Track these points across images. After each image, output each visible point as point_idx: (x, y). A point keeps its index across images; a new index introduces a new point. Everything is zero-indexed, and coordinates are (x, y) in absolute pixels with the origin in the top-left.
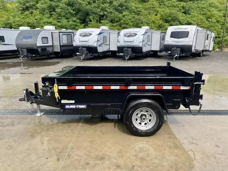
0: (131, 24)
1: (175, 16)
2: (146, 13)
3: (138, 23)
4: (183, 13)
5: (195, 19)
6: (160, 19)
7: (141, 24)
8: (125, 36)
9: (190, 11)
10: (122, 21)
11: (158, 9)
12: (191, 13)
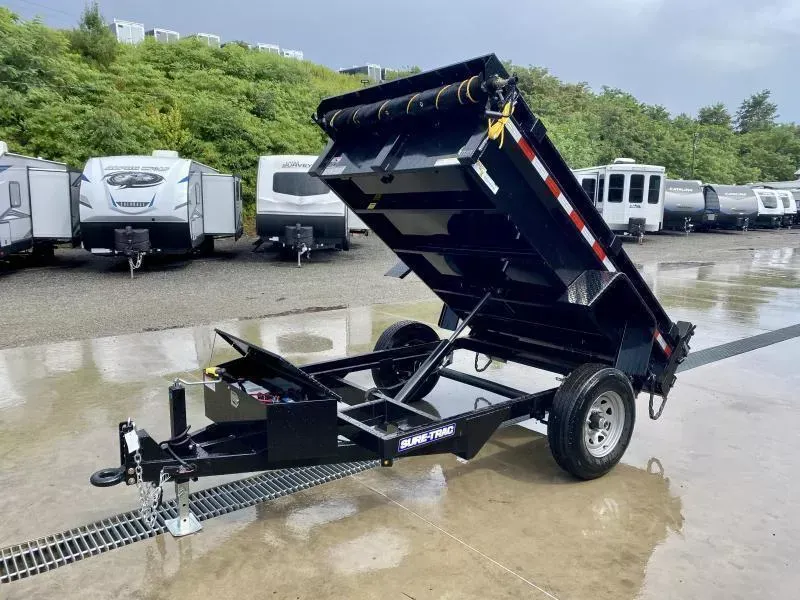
0: (76, 136)
1: (232, 121)
2: (126, 102)
3: (106, 136)
4: (252, 112)
5: (291, 134)
6: (183, 127)
7: (118, 138)
8: (112, 182)
9: (271, 110)
10: (29, 123)
11: (168, 92)
12: (277, 116)
